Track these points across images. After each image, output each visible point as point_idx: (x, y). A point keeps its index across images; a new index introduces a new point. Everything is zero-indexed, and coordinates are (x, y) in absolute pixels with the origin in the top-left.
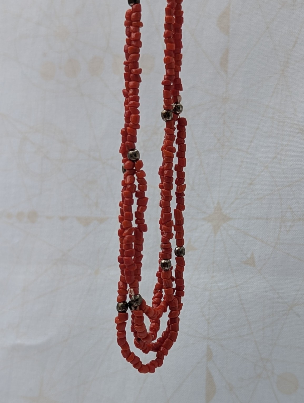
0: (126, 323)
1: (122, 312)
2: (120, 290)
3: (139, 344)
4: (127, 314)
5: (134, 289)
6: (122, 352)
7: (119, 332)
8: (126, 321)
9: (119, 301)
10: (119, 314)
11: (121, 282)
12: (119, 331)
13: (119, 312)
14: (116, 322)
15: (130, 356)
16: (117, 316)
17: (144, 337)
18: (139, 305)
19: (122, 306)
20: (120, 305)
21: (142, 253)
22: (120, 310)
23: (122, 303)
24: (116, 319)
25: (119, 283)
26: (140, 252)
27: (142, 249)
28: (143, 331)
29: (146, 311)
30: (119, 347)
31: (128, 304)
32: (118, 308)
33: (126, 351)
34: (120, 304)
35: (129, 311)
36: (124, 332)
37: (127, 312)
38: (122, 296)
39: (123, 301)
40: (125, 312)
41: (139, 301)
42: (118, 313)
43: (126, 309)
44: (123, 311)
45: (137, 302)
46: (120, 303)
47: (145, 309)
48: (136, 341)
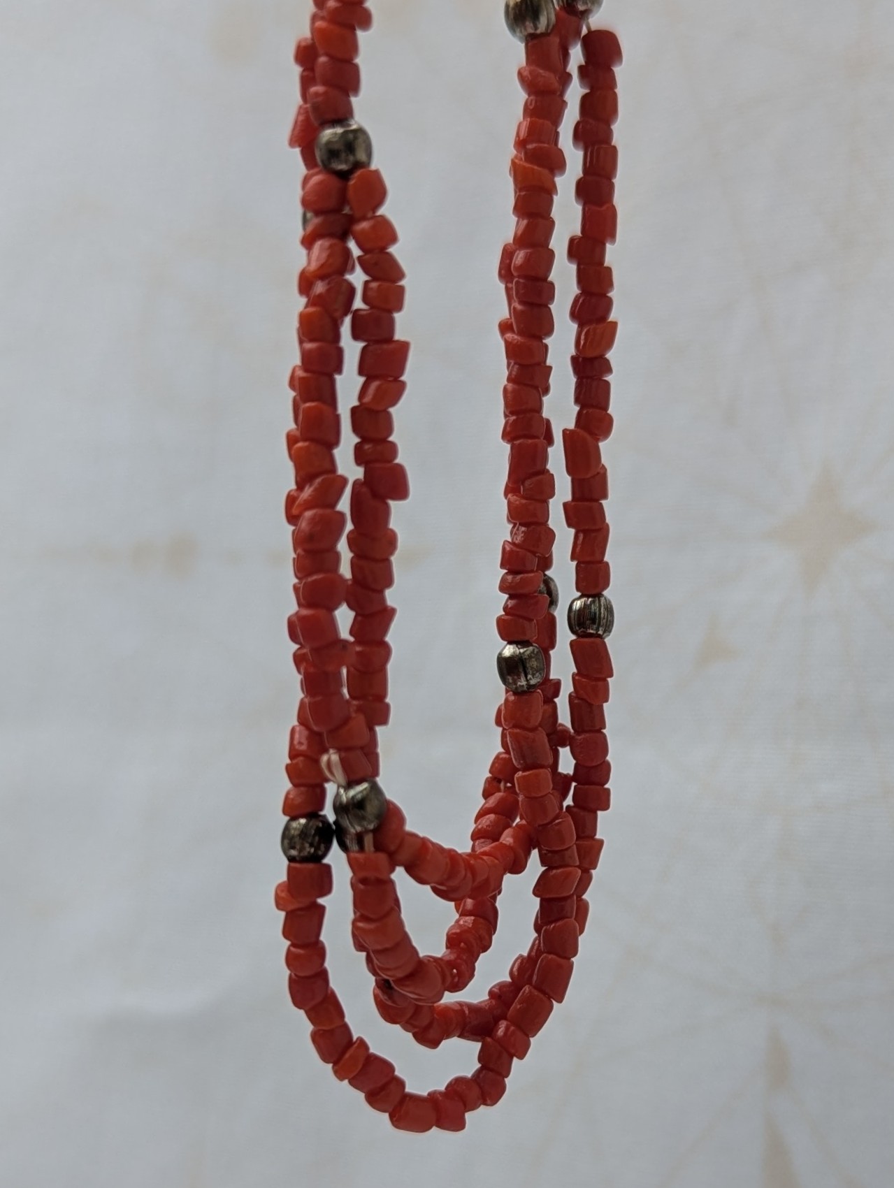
0: (322, 909)
1: (304, 860)
2: (295, 761)
3: (389, 1003)
4: (328, 868)
5: (343, 754)
6: (315, 1037)
7: (292, 949)
8: (321, 901)
9: (291, 810)
10: (290, 870)
11: (303, 728)
12: (293, 945)
13: (291, 859)
14: (279, 904)
15: (347, 1056)
16: (283, 877)
17: (400, 974)
18: (371, 827)
19: (303, 833)
20: (295, 829)
21: (391, 597)
22: (294, 853)
23: (303, 821)
24: (279, 892)
25: (293, 731)
26: (381, 592)
27: (389, 582)
28: (387, 946)
29: (404, 855)
30: (301, 1014)
31: (334, 827)
32: (286, 842)
33: (331, 1032)
34: (294, 824)
35: (336, 858)
36: (319, 951)
37: (326, 861)
38: (302, 789)
39: (309, 810)
40: (317, 858)
41: (371, 809)
42: (285, 862)
43: (322, 847)
44: (305, 853)
45: (361, 813)
46: (294, 818)
47: (401, 845)
48: (378, 991)
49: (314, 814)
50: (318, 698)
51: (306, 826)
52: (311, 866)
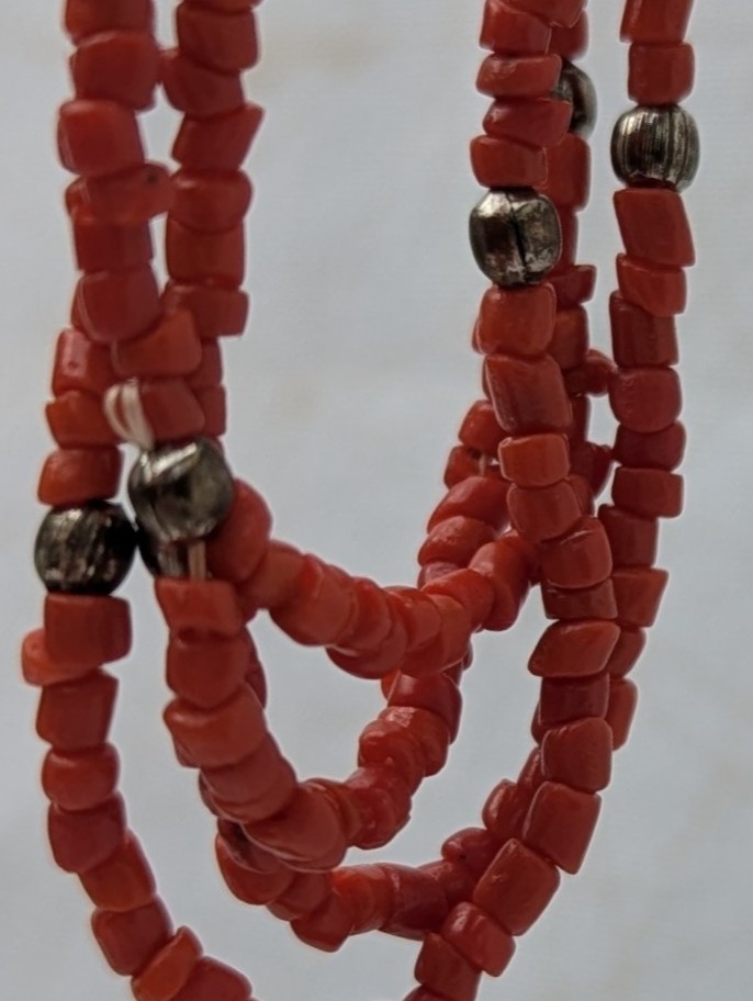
0: (110, 685)
1: (77, 589)
2: (64, 398)
3: (244, 865)
4: (123, 607)
5: (146, 388)
6: (100, 926)
7: (55, 759)
8: (111, 668)
9: (54, 492)
10: (49, 608)
11: (79, 334)
12: (56, 751)
13: (52, 587)
14: (30, 671)
15: (158, 961)
16: (35, 622)
17: (259, 812)
18: (201, 531)
19: (76, 538)
20: (60, 529)
21: (254, 85)
22: (56, 575)
23: (75, 515)
24: (29, 650)
25: (62, 341)
26: (233, 75)
27: (250, 55)
28: (231, 759)
29: (268, 586)
30: (72, 881)
31: (136, 528)
32: (42, 552)
33: (129, 916)
34: (59, 520)
35: (137, 587)
36: (105, 764)
37: (119, 593)
38: (75, 452)
39: (86, 493)
40: (101, 587)
41: (203, 495)
42: (40, 592)
43: (112, 564)
44: (77, 577)
45: (181, 502)
46: (59, 509)
47: (261, 564)
48: (222, 842)
49: (97, 503)
50: (101, 276)
51: (80, 524)
52: (86, 601)
